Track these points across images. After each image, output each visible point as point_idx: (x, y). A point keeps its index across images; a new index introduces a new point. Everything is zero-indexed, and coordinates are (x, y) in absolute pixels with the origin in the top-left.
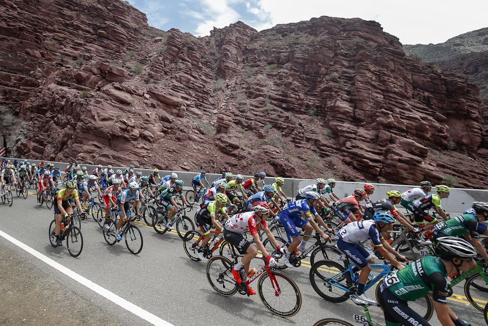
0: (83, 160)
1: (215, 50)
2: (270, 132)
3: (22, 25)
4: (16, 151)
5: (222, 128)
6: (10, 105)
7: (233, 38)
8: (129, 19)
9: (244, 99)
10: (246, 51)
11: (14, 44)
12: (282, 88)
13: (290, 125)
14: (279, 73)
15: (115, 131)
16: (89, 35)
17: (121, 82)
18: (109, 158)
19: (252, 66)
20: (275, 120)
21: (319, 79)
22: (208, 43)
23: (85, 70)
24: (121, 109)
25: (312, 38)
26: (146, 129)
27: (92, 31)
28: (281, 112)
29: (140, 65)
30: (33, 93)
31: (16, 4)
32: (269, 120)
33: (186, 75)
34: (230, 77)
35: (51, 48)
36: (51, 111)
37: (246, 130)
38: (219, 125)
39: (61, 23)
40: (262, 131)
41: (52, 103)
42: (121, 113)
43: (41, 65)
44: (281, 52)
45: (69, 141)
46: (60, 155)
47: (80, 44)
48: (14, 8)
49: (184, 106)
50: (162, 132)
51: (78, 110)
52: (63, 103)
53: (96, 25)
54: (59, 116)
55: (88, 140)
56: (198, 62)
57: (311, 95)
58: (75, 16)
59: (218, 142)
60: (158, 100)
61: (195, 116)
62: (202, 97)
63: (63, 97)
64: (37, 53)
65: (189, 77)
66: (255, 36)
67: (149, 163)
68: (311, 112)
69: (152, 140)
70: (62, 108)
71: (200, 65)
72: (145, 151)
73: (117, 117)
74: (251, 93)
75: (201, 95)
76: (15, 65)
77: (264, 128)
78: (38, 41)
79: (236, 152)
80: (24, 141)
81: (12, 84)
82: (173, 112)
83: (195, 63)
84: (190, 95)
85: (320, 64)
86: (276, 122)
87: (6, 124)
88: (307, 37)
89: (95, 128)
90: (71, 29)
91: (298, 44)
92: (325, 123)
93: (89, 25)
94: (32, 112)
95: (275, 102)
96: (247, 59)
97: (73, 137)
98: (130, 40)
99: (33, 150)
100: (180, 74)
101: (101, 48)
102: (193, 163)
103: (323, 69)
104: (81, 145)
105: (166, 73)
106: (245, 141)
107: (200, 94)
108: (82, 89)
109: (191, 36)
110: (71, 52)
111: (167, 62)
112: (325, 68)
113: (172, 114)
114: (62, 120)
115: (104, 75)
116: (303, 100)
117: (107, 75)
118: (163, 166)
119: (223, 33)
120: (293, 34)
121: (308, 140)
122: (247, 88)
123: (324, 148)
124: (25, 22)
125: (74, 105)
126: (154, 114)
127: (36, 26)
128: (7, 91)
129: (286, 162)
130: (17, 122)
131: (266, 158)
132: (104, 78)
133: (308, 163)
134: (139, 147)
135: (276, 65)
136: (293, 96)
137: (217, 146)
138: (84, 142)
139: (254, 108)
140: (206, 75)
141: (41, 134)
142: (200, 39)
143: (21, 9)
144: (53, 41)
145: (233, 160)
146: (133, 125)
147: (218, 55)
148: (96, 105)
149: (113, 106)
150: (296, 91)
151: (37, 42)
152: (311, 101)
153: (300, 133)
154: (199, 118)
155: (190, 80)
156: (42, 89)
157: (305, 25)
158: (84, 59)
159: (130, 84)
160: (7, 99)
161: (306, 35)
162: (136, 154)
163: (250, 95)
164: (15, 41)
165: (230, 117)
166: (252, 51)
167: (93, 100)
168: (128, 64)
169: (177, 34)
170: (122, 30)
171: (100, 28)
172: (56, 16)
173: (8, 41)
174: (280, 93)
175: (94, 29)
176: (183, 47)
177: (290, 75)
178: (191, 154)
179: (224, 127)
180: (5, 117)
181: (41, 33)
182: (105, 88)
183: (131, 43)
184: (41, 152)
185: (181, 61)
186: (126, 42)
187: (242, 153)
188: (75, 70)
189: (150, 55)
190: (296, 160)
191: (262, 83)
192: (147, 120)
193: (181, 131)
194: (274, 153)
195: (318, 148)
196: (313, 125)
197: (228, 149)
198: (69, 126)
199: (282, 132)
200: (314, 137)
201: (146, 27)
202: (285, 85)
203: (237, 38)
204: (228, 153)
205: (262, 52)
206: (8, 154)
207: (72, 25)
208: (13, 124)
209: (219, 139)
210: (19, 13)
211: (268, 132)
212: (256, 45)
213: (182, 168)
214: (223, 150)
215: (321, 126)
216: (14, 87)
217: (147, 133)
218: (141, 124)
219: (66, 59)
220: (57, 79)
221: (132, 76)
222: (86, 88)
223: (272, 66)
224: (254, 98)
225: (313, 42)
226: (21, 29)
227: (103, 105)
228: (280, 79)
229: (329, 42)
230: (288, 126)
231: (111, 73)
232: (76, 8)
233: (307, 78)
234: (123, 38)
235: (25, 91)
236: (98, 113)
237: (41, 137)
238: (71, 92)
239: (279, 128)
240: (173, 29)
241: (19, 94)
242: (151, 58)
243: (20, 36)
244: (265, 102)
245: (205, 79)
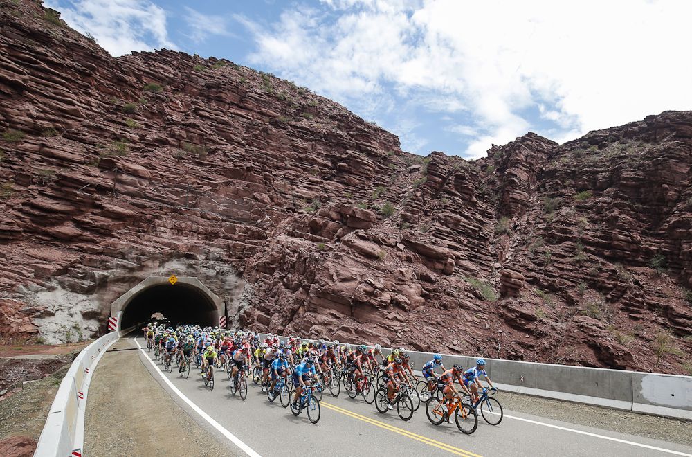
0: (317, 335)
1: (494, 176)
2: (586, 295)
3: (249, 165)
4: (238, 321)
5: (509, 289)
6: (234, 264)
7: (522, 157)
8: (376, 144)
9: (542, 246)
10: (542, 175)
11: (240, 188)
12: (603, 226)
13: (619, 283)
14: (596, 203)
15: (359, 295)
16: (327, 170)
17: (366, 229)
18: (350, 332)
19: (552, 196)
20: (592, 276)
21: (665, 210)
22: (484, 168)
23: (323, 215)
24: (366, 265)
25: (649, 146)
26: (399, 292)
27: (330, 164)
28: (603, 264)
29: (390, 205)
30: (259, 248)
31: (243, 140)
32: (582, 276)
33: (454, 215)
34: (519, 214)
35: (282, 189)
36: (280, 270)
37: (545, 293)
38: (504, 285)
39: (294, 158)
40: (572, 293)
41: (281, 259)
42: (366, 270)
43: (270, 212)
44: (598, 172)
45: (301, 309)
46: (289, 327)
47: (316, 183)
48: (241, 145)
49: (452, 258)
50: (420, 296)
51: (313, 268)
52: (295, 259)
53: (335, 156)
54: (289, 275)
55: (323, 307)
56: (471, 196)
57: (653, 235)
58: (310, 148)
59: (502, 311)
60: (416, 251)
61: (468, 273)
62: (477, 245)
63: (295, 252)
64: (266, 197)
65: (458, 217)
66: (555, 152)
67: (404, 341)
68: (655, 262)
69: (407, 307)
70: (293, 265)
71: (474, 199)
72: (398, 324)
73: (361, 276)
74: (553, 236)
75: (476, 241)
76: (240, 214)
77: (576, 289)
78: (267, 181)
79: (531, 326)
80: (247, 308)
81: (237, 236)
82: (437, 267)
83: (466, 196)
84: (460, 242)
85: (666, 186)
86: (596, 279)
87: (227, 287)
88: (640, 146)
89: (333, 292)
90: (304, 164)
91: (625, 157)
92: (680, 279)
93: (327, 157)
94: (257, 271)
95: (592, 249)
96: (543, 186)
97: (305, 303)
98: (377, 172)
99: (257, 320)
100: (445, 214)
101: (341, 186)
102: (467, 341)
103: (671, 193)
104: (316, 314)
105: (426, 214)
106: (545, 310)
107: (473, 241)
108: (317, 240)
109: (460, 159)
110: (304, 194)
111: (427, 198)
112: (676, 191)
113: (435, 270)
114: (293, 281)
115: (344, 221)
116: (638, 243)
117: (350, 221)
118: (423, 345)
119: (506, 151)
120: (616, 143)
121: (652, 307)
122: (545, 229)
123: (682, 320)
124: (253, 161)
125: (307, 261)
126: (410, 271)
127: (265, 163)
128: (231, 245)
129: (616, 344)
130: (240, 284)
131: (581, 336)
132: (344, 224)
133: (654, 344)
134: (390, 318)
135: (591, 192)
136: (621, 237)
137: (501, 316)
138: (319, 311)
139: (558, 259)
140: (483, 213)
141: (268, 300)
142: (473, 162)
143: (250, 145)
144: (284, 180)
145: (527, 339)
146: (382, 287)
147: (499, 184)
148: (335, 260)
149: (357, 261)
150: (628, 230)
151: (266, 184)
152: (654, 244)
153: (636, 295)
154: (474, 275)
155: (459, 221)
156: (270, 242)
157: (636, 128)
158: (320, 201)
159: (378, 231)
160: (230, 256)
161: (638, 143)
162: (386, 327)
163: (550, 239)
164: (241, 185)
165: (520, 272)
166: (552, 174)
167: (331, 254)
168: (375, 204)
169: (440, 159)
170: (368, 160)
171: (340, 159)
172: (288, 149)
173: (234, 184)
174: (599, 234)
175: (333, 162)
176: (448, 176)
177: (615, 205)
178: (464, 328)
179: (512, 288)
180: (227, 278)
181: (271, 172)
182: (346, 238)
183: (379, 176)
184: (267, 323)
185: (446, 195)
186: (373, 175)
187: (541, 328)
188: (310, 216)
189: (404, 190)
190: (632, 339)
191: (569, 219)
192: (401, 280)
193: (448, 294)
194: (594, 328)
195: (670, 320)
196: (659, 282)
197: (519, 322)
198: (301, 289)
199: (605, 294)
200: (662, 302)
201: (399, 153)
202: (608, 221)
203: (527, 157)
204: (519, 328)
205: (567, 174)
206: (228, 325)
207: (306, 159)
208: (236, 287)
209: (504, 307)
210: (247, 151)
211: (582, 295)
212: (557, 165)
213: (450, 349)
214: (510, 322)
215: (674, 284)
216: (239, 241)
217: (400, 298)
218: (393, 286)
219: (298, 202)
220: (288, 228)
221: (380, 219)
222: (323, 238)
223: (585, 193)
224: (558, 243)
225: (651, 152)
226: (249, 169)
227: (343, 261)
228: (597, 213)
229: (680, 150)
230: (615, 286)
231: (353, 217)
232: (311, 137)
233: (644, 208)
234: (368, 170)
235: (251, 246)
236: (337, 272)
237: (268, 303)
238: (304, 244)
239: (601, 288)
240: (435, 153)
241: (243, 249)
242: (406, 195)
243: (247, 178)
244: (575, 249)
245: (482, 219)
